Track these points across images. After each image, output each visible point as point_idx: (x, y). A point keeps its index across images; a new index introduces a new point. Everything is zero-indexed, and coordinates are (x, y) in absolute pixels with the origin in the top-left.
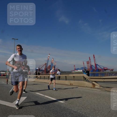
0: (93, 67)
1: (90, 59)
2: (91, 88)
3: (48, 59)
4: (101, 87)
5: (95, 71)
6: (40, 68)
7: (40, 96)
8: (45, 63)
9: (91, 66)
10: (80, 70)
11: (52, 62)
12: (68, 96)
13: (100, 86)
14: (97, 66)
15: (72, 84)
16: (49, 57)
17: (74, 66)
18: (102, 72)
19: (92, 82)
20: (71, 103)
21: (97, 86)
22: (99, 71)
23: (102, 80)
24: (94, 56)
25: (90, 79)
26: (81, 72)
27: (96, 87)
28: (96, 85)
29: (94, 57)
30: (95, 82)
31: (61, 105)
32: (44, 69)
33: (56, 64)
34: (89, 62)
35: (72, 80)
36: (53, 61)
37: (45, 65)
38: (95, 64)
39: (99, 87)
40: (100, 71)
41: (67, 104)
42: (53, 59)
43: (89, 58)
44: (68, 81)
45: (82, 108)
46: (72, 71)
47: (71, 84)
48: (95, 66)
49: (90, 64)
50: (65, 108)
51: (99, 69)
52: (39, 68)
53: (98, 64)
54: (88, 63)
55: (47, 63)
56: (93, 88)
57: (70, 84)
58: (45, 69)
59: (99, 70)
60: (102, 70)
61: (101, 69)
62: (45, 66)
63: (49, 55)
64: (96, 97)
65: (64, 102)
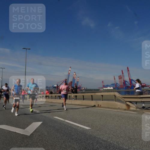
0: (127, 83)
1: (123, 73)
2: (125, 110)
3: (69, 73)
4: (137, 109)
5: (129, 88)
7: (59, 121)
9: (125, 82)
10: (110, 87)
11: (74, 77)
12: (95, 121)
14: (133, 81)
15: (101, 105)
16: (70, 70)
17: (103, 82)
19: (126, 103)
20: (99, 130)
21: (133, 107)
23: (139, 99)
24: (128, 68)
25: (123, 99)
26: (111, 89)
27: (131, 108)
28: (131, 106)
29: (128, 71)
30: (130, 102)
31: (86, 133)
33: (78, 79)
34: (122, 77)
35: (99, 100)
36: (75, 76)
38: (130, 79)
39: (135, 109)
41: (93, 131)
42: (75, 73)
43: (122, 71)
44: (95, 101)
45: (114, 136)
46: (99, 88)
47: (98, 105)
48: (130, 82)
49: (122, 80)
50: (91, 135)
52: (57, 85)
53: (133, 79)
54: (120, 78)
55: (67, 78)
56: (128, 111)
63: (70, 69)
64: (132, 122)
65: (90, 128)
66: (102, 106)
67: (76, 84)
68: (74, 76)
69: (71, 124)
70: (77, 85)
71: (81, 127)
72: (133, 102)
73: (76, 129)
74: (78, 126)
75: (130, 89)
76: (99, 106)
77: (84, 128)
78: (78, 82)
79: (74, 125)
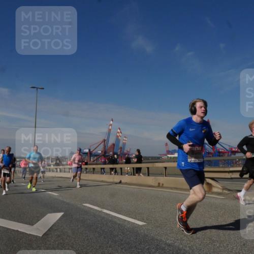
0: (206, 146)
3: (110, 130)
4: (224, 191)
5: (211, 155)
6: (91, 151)
7: (92, 211)
8: (101, 140)
11: (117, 136)
12: (153, 210)
13: (223, 189)
15: (163, 184)
16: (111, 125)
17: (166, 144)
18: (226, 157)
20: (159, 227)
21: (217, 187)
22: (219, 156)
23: (227, 174)
27: (215, 190)
28: (214, 186)
30: (213, 179)
31: (137, 231)
32: (100, 152)
33: (125, 140)
35: (161, 175)
36: (120, 134)
37: (103, 144)
39: (220, 191)
40: (222, 156)
41: (150, 228)
42: (120, 129)
44: (153, 177)
46: (161, 155)
47: (159, 184)
50: (147, 236)
51: (221, 151)
52: (89, 150)
55: (106, 139)
56: (209, 194)
57: (157, 185)
58: (102, 152)
59: (219, 152)
60: (226, 153)
61: (225, 151)
62: (102, 146)
63: (111, 122)
64: (215, 212)
65: (144, 224)
66: (165, 185)
67: (121, 148)
68: (118, 134)
69: (112, 216)
70: (124, 149)
71: (129, 222)
72: (217, 180)
73: (121, 225)
74: (125, 220)
75: (213, 156)
76: (161, 185)
77: (134, 223)
78: (124, 144)
79: (118, 217)
